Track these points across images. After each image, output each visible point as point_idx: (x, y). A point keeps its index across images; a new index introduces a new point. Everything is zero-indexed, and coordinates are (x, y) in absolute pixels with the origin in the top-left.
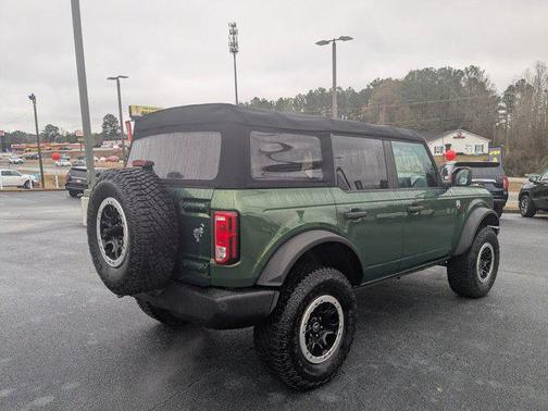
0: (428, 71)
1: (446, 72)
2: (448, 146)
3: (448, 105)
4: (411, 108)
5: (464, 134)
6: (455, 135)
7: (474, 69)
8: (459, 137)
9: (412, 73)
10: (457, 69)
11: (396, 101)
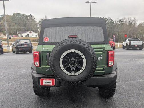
0: (19, 14)
1: (24, 15)
2: (28, 35)
3: (26, 24)
4: (16, 24)
5: (31, 32)
6: (30, 32)
7: (31, 15)
8: (31, 33)
9: (14, 14)
10: (27, 15)
11: (11, 21)
